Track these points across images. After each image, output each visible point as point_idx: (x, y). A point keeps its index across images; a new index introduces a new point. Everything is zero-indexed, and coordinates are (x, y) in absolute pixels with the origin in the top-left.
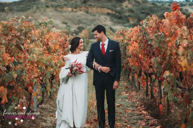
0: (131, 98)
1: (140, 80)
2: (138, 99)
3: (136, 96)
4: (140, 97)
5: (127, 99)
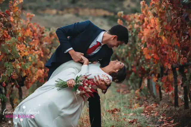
0: (150, 111)
1: (161, 83)
2: (161, 112)
3: (156, 109)
4: (164, 109)
5: (142, 113)
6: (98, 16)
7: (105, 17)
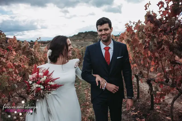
6: (90, 41)
7: (92, 41)
